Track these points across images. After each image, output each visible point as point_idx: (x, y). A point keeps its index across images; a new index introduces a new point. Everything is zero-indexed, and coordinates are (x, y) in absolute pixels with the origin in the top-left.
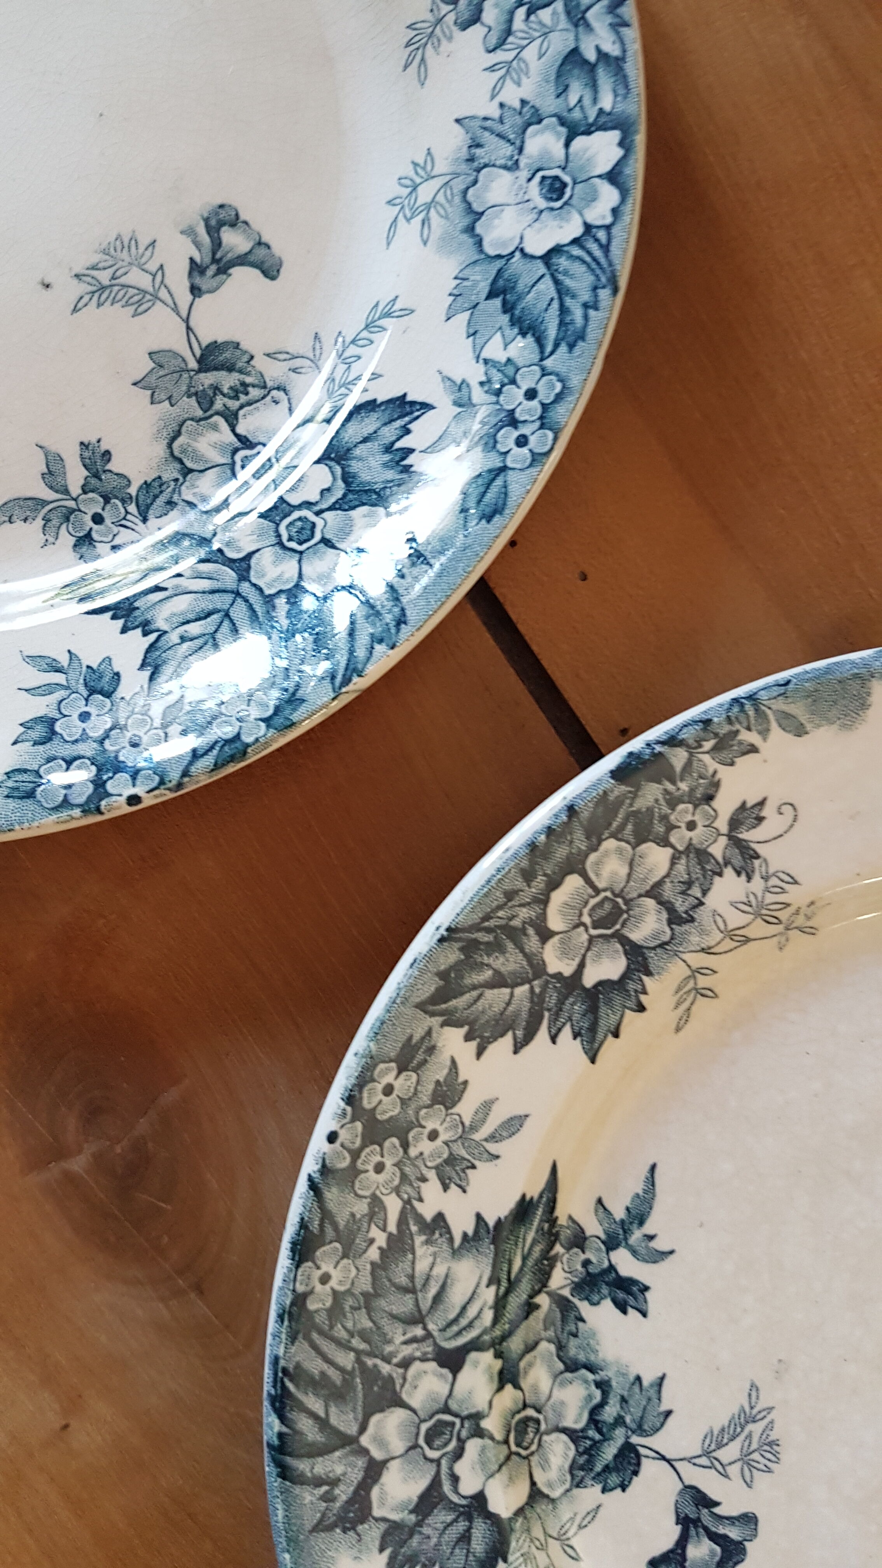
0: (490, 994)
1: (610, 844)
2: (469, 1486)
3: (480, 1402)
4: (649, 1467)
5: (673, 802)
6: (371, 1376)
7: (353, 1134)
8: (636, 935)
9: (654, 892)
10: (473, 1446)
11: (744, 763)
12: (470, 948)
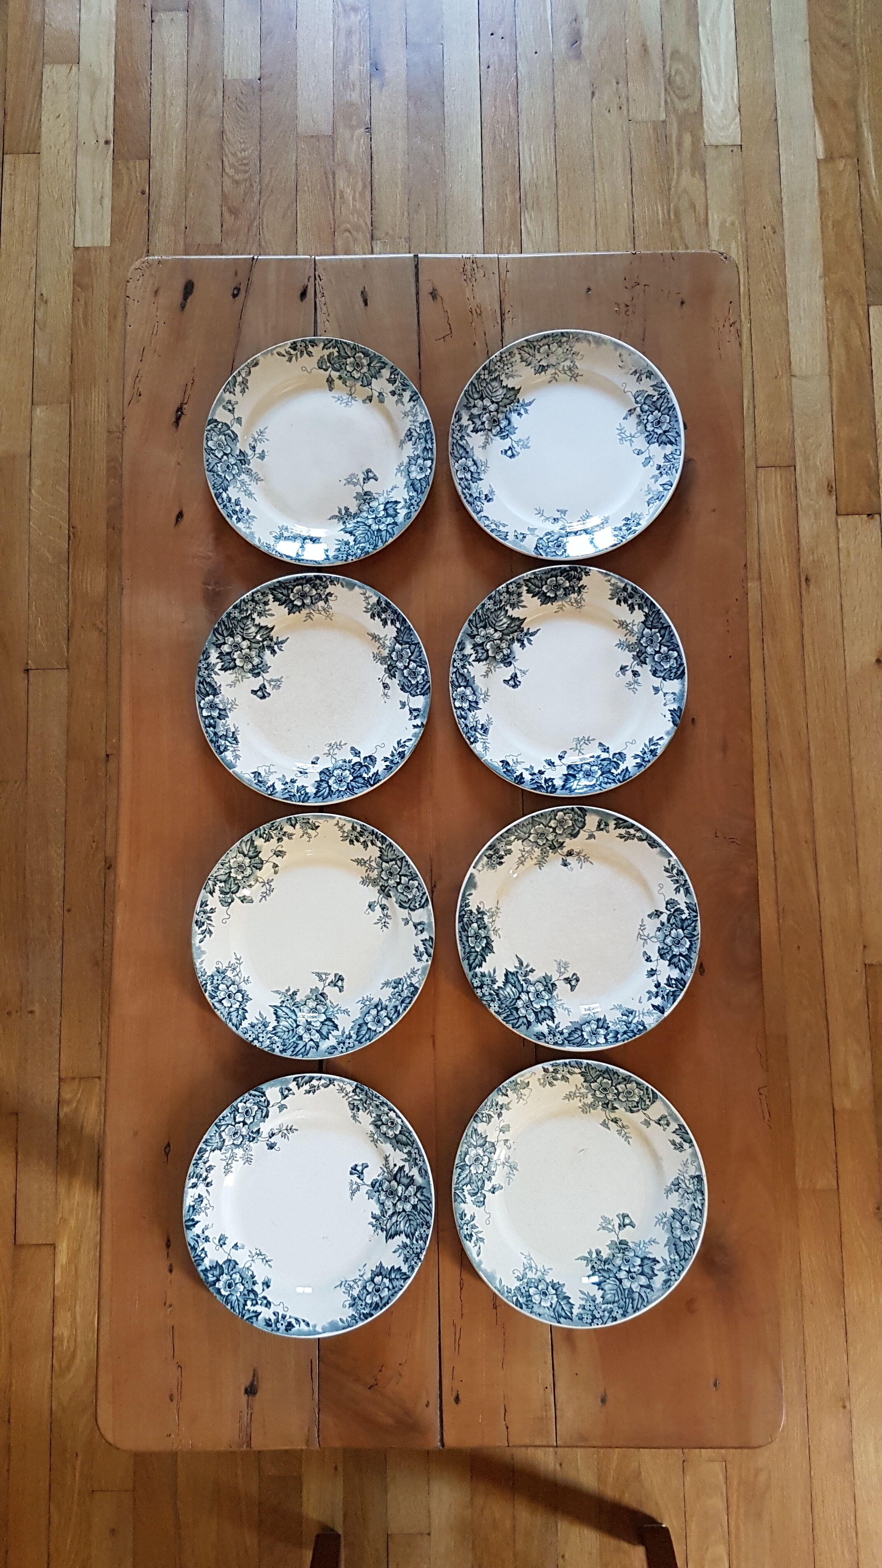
0: (280, 595)
1: (308, 586)
2: (235, 657)
3: (244, 647)
4: (260, 677)
5: (321, 585)
6: (232, 631)
7: (250, 598)
8: (305, 601)
9: (311, 597)
10: (239, 652)
11: (333, 586)
12: (281, 585)
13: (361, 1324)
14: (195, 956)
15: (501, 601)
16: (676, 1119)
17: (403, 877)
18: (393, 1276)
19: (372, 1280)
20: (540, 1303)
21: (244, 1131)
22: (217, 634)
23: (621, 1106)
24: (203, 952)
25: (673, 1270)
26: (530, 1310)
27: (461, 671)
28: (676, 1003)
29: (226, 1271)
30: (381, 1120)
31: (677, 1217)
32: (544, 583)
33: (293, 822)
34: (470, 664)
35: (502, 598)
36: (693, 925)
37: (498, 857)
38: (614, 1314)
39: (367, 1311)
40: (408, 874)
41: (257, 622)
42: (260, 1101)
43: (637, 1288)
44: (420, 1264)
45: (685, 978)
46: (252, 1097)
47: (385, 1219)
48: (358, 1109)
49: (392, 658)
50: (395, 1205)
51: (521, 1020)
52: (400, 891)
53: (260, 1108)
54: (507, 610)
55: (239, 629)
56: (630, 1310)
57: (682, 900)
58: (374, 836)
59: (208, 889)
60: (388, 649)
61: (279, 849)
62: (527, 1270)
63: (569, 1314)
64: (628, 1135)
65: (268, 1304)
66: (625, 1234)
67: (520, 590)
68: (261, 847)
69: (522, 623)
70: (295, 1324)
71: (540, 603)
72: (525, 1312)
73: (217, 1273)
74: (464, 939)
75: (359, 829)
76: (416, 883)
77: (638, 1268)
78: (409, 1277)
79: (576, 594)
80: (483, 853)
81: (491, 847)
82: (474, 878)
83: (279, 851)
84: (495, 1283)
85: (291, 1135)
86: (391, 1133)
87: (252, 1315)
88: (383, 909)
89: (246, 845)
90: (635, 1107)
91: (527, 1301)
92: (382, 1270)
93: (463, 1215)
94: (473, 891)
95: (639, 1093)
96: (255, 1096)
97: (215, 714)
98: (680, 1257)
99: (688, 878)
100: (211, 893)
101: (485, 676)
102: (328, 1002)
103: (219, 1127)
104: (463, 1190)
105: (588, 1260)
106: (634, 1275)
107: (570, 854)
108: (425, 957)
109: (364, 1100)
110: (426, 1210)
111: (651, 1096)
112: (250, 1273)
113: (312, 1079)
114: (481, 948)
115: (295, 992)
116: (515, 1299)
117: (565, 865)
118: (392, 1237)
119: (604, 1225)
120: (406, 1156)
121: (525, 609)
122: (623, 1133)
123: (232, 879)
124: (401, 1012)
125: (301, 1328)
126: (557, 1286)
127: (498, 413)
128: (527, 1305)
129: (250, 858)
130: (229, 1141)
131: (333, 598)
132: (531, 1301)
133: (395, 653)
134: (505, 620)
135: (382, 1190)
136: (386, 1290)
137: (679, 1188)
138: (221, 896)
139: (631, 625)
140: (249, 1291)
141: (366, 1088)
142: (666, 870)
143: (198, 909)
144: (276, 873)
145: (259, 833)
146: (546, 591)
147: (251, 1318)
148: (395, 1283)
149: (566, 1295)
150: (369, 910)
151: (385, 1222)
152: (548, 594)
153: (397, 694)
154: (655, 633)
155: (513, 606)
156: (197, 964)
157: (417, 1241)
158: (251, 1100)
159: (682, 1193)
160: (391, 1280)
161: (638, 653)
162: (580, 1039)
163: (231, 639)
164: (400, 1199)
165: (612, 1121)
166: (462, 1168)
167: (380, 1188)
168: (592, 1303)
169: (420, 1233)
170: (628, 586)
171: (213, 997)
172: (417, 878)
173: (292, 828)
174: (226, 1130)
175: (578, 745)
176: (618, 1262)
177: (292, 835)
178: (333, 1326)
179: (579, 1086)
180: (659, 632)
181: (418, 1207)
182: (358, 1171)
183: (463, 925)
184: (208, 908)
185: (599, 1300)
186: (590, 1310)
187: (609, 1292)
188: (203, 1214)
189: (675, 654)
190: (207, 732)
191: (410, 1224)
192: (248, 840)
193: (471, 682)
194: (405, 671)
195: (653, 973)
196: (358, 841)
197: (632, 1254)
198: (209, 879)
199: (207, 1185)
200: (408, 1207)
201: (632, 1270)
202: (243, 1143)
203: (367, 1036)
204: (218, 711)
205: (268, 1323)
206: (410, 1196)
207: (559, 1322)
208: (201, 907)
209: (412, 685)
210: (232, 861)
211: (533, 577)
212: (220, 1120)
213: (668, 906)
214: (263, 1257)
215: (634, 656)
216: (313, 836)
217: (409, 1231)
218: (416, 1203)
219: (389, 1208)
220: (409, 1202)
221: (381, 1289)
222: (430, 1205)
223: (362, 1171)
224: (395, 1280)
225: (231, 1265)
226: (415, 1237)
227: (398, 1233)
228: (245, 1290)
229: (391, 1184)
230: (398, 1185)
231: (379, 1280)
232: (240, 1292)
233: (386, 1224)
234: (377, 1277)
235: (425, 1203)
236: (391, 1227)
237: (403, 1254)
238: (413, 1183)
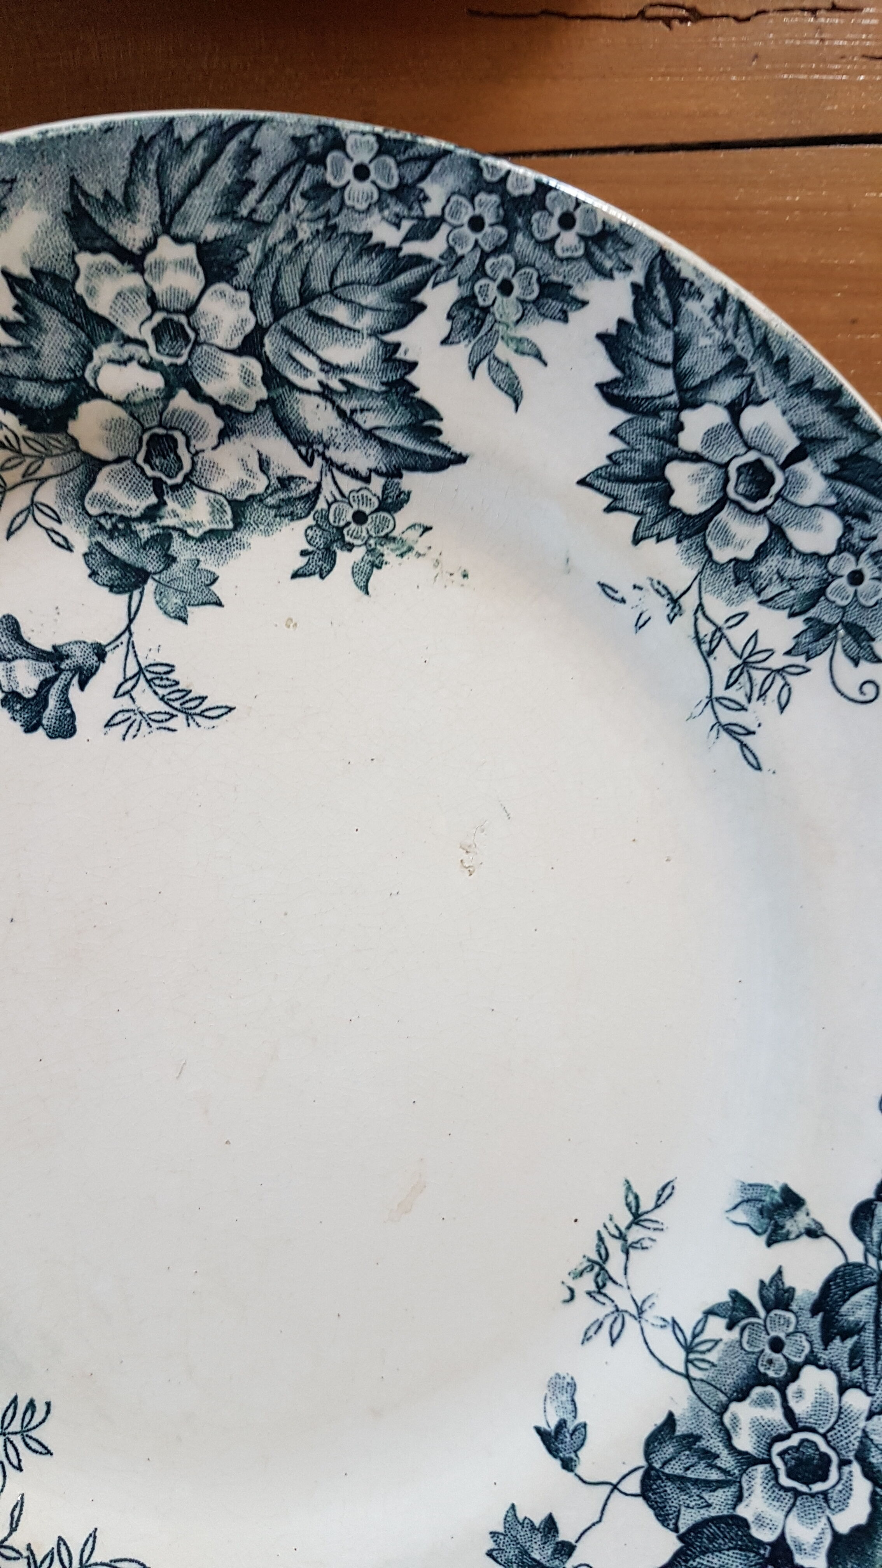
18: (662, 382)
19: (694, 528)
47: (329, 486)
50: (231, 420)
78: (659, 263)
92: (631, 469)
112: (716, 1327)
118: (423, 420)
135: (151, 514)
136: (751, 418)
148: (704, 356)
151: (348, 484)
157: (432, 228)
160: (692, 396)
164: (180, 379)
167: (144, 531)
169: (381, 204)
181: (211, 232)
182: (46, 684)
191: (333, 289)
200: (226, 314)
206: (152, 300)
214: (614, 1246)
217: (371, 298)
218: (189, 251)
219: (254, 464)
220: (190, 310)
221: (752, 456)
222: (188, 133)
223: (40, 655)
224: (687, 361)
225: (675, 1469)
226: (412, 248)
227: (403, 381)
228: (824, 1357)
229: (102, 452)
230: (98, 394)
231: (697, 479)
232: (843, 1389)
233: (354, 474)
234: (674, 501)
235: (179, 176)
236: (369, 434)
237: (522, 331)
238: (56, 279)
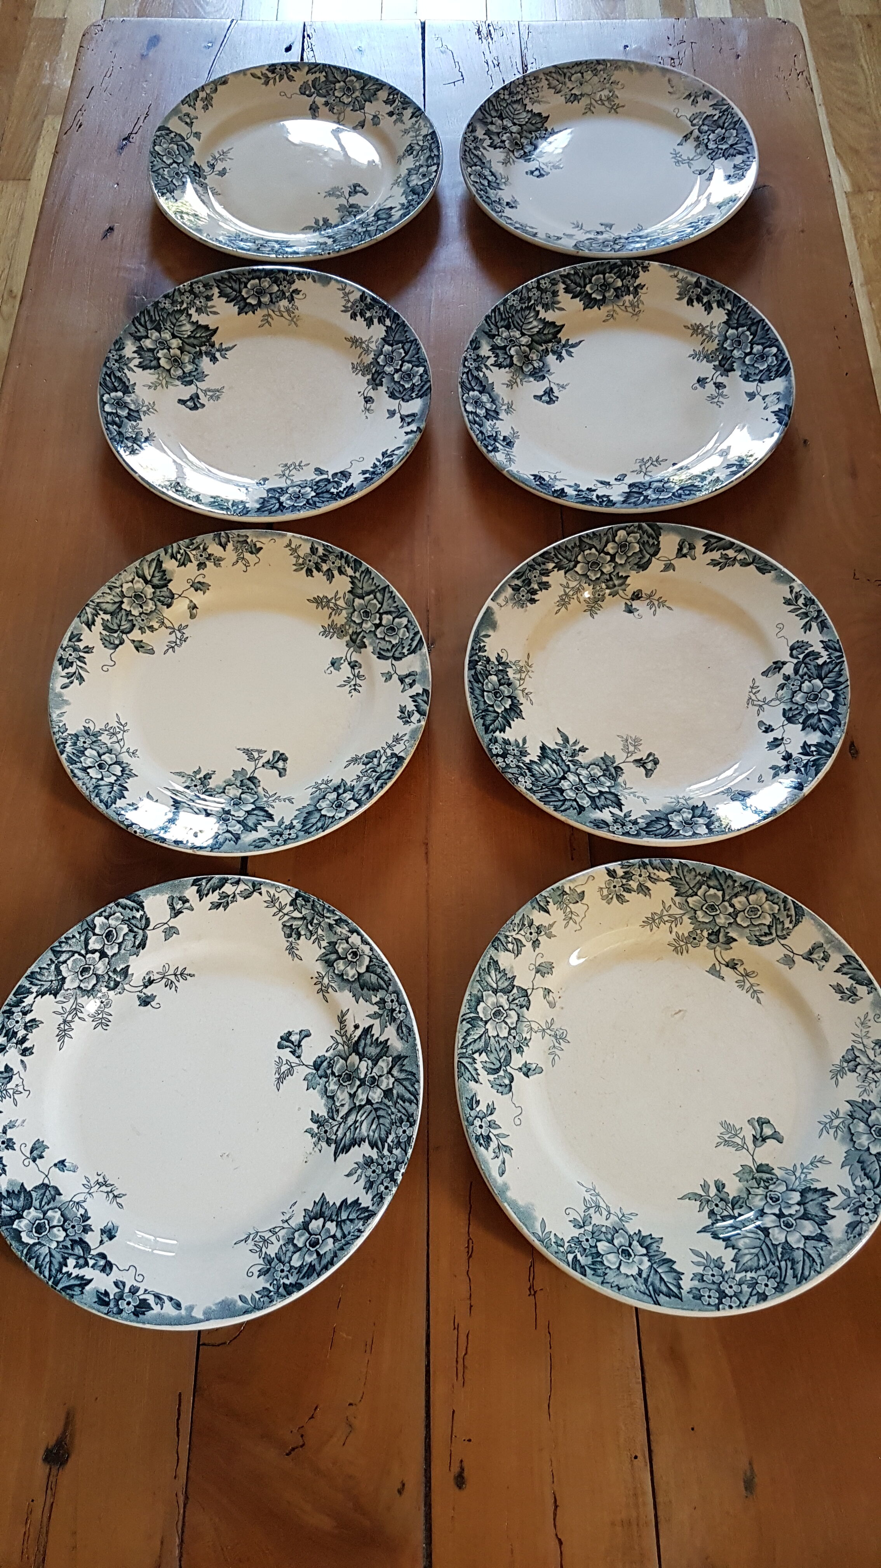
0: (228, 289)
1: (268, 279)
2: (159, 355)
3: (173, 346)
4: (193, 386)
5: (284, 280)
6: (159, 324)
7: (187, 289)
8: (262, 300)
9: (271, 294)
10: (166, 351)
11: (301, 283)
12: (228, 278)
13: (279, 1304)
14: (51, 704)
15: (529, 299)
16: (839, 948)
17: (384, 616)
18: (344, 1216)
19: (305, 1226)
20: (618, 1268)
21: (101, 967)
22: (137, 324)
23: (741, 935)
24: (66, 702)
25: (863, 1205)
26: (600, 1279)
27: (475, 373)
28: (821, 775)
29: (36, 1203)
30: (337, 952)
31: (859, 1114)
32: (587, 281)
33: (223, 540)
34: (487, 367)
35: (531, 294)
36: (837, 669)
37: (528, 592)
38: (760, 1289)
39: (292, 1280)
40: (392, 609)
41: (194, 319)
42: (134, 917)
43: (799, 1241)
44: (394, 1190)
45: (831, 740)
46: (120, 909)
47: (335, 1123)
48: (299, 935)
49: (378, 363)
50: (353, 1096)
51: (568, 804)
52: (379, 636)
53: (131, 931)
54: (538, 311)
55: (169, 323)
56: (789, 1280)
57: (815, 639)
58: (343, 561)
59: (84, 619)
60: (373, 353)
61: (200, 579)
62: (592, 1211)
63: (675, 1290)
64: (755, 988)
65: (107, 1267)
66: (767, 1153)
67: (555, 288)
68: (173, 573)
69: (559, 331)
70: (153, 1305)
71: (582, 307)
72: (591, 1282)
73: (19, 1203)
74: (477, 692)
75: (321, 551)
76: (404, 621)
77: (797, 1207)
78: (373, 1214)
79: (631, 296)
80: (506, 581)
81: (518, 576)
82: (493, 614)
83: (199, 582)
84: (533, 1226)
85: (181, 984)
86: (351, 973)
87: (72, 1282)
88: (353, 667)
89: (149, 567)
90: (766, 935)
91: (593, 1263)
92: (324, 1208)
93: (473, 1102)
94: (490, 632)
95: (772, 909)
96: (125, 907)
97: (124, 413)
98: (873, 1182)
99: (821, 607)
100: (90, 625)
101: (508, 386)
102: (260, 789)
103: (57, 954)
104: (474, 1059)
105: (702, 1200)
106: (791, 1220)
107: (637, 596)
108: (416, 716)
109: (309, 918)
110: (407, 1095)
111: (793, 912)
112: (82, 1211)
113: (223, 883)
114: (503, 709)
115: (208, 774)
116: (570, 1257)
117: (630, 612)
118: (346, 1149)
119: (726, 1137)
120: (376, 1008)
121: (563, 312)
122: (748, 985)
123: (123, 612)
124: (375, 790)
125: (162, 1311)
126: (649, 1241)
127: (521, 137)
128: (594, 1270)
129: (154, 587)
130: (72, 981)
131: (300, 296)
132: (602, 1263)
133: (382, 357)
134: (535, 323)
135: (333, 1073)
136: (331, 1240)
137: (856, 1066)
138: (104, 632)
139: (708, 329)
140: (74, 1242)
141: (313, 897)
142: (788, 602)
143: (65, 642)
144: (192, 616)
145: (170, 551)
146: (590, 292)
147: (70, 1287)
148: (348, 1227)
149: (667, 1256)
150: (332, 669)
151: (335, 1129)
152: (594, 296)
153: (383, 399)
154: (743, 332)
155: (546, 307)
156: (54, 716)
157: (390, 1151)
158: (118, 914)
159: (862, 1074)
160: (339, 1224)
161: (720, 362)
162: (666, 829)
163: (157, 334)
164: (363, 1082)
165: (727, 966)
166: (473, 1022)
167: (329, 1072)
168: (716, 1271)
169: (397, 1137)
170: (701, 281)
171: (72, 762)
172: (406, 613)
173: (222, 549)
174: (70, 962)
175: (643, 467)
176: (758, 1202)
177: (220, 559)
178: (226, 1308)
179: (669, 903)
180: (749, 330)
181: (395, 1092)
182: (291, 1042)
183: (475, 672)
184: (81, 645)
185: (729, 1266)
186: (714, 1282)
187: (747, 1251)
188: (8, 1101)
189: (774, 350)
190: (108, 429)
191: (379, 1124)
192: (153, 560)
193: (488, 388)
194: (396, 377)
195: (779, 742)
196: (319, 570)
197: (783, 1188)
198: (88, 605)
199: (25, 1052)
200: (376, 1095)
201: (786, 1212)
202: (97, 988)
203: (319, 825)
204: (127, 411)
205: (102, 1299)
206: (381, 1076)
207: (657, 1303)
208: (70, 640)
209: (405, 389)
210: (125, 586)
211: (572, 272)
212: (61, 943)
213: (794, 652)
214: (109, 1189)
215: (715, 367)
216: (252, 564)
217: (376, 1135)
218: (391, 1086)
219: (343, 1102)
220: (378, 1086)
221: (321, 1242)
222: (416, 1086)
223: (300, 1042)
224: (348, 1222)
225: (47, 1193)
226: (386, 1145)
227: (356, 1143)
228: (67, 1239)
229: (349, 1062)
230: (361, 1060)
231: (318, 1226)
232: (58, 1242)
233: (337, 1131)
234: (314, 1221)
235: (406, 1083)
236: (345, 1134)
237: (363, 1176)
238: (386, 1052)
